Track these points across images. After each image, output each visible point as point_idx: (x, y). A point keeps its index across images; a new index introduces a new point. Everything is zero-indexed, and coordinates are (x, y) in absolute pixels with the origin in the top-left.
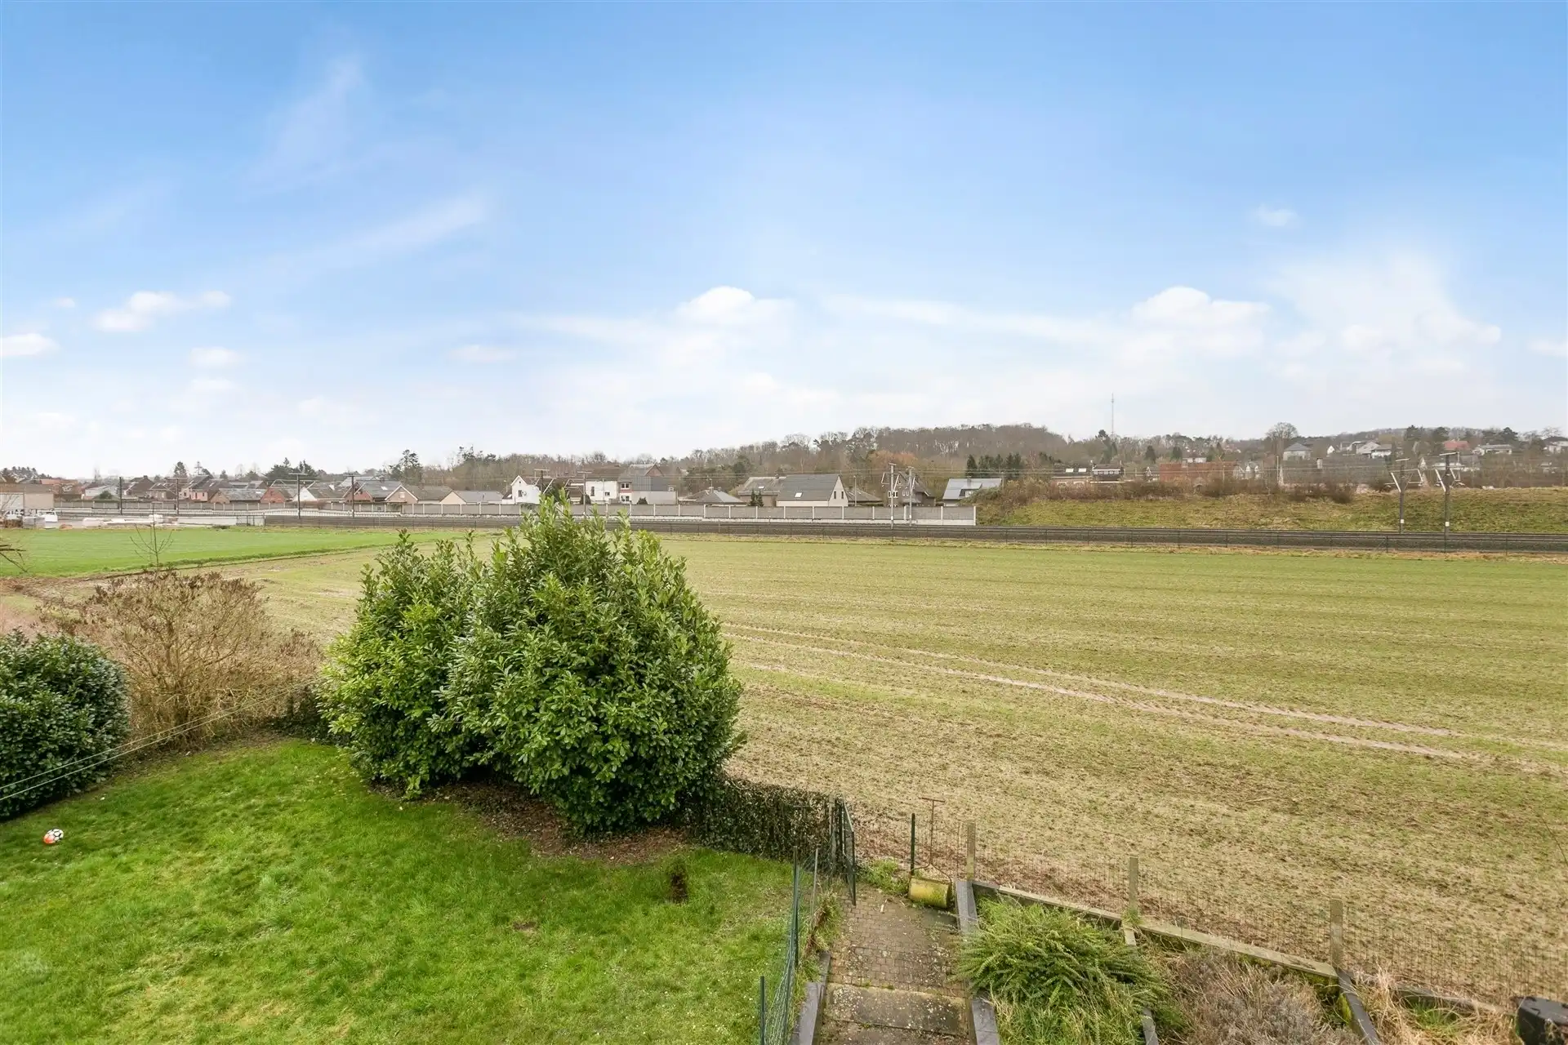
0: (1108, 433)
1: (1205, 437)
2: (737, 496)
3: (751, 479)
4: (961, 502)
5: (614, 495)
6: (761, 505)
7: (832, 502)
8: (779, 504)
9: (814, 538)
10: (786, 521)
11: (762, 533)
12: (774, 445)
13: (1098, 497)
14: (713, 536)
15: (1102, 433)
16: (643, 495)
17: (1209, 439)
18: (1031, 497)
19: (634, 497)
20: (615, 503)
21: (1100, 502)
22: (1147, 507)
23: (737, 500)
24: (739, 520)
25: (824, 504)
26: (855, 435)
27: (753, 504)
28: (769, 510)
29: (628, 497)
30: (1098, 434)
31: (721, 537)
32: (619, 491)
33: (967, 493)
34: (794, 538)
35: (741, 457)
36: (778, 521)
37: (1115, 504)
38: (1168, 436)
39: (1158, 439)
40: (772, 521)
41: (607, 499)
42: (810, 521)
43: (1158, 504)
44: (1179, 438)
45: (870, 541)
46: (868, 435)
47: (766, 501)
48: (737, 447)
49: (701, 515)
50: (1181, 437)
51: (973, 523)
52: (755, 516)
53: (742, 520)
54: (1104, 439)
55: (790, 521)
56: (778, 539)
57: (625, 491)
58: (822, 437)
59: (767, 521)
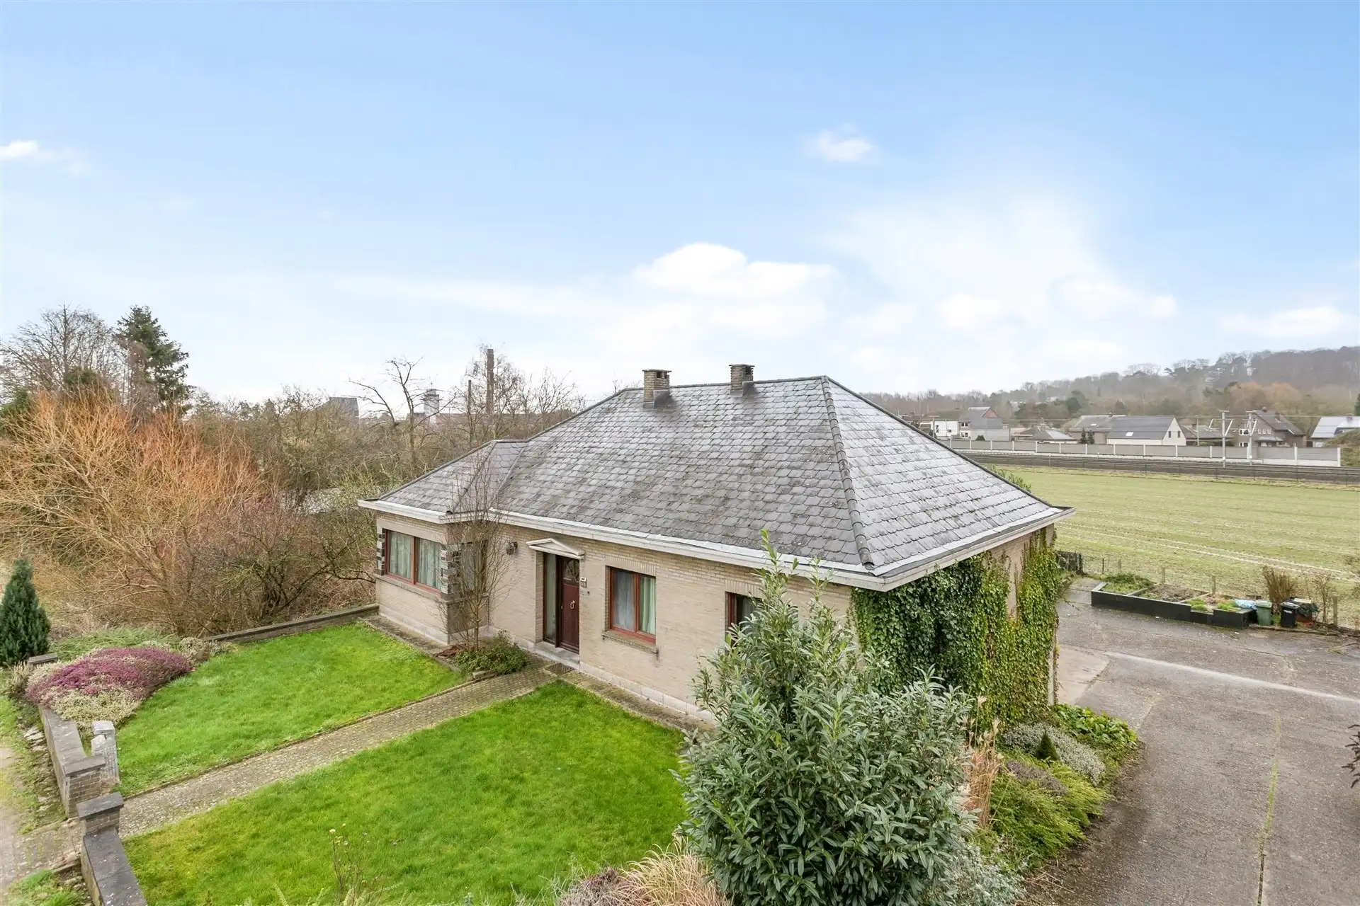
2: (1067, 432)
3: (1083, 417)
4: (1330, 443)
5: (955, 433)
6: (1092, 442)
7: (1167, 441)
8: (1110, 441)
9: (1137, 474)
10: (1116, 457)
11: (1088, 467)
12: (1115, 375)
14: (1043, 469)
16: (981, 433)
19: (973, 434)
20: (956, 438)
23: (1067, 437)
24: (1068, 455)
25: (1158, 442)
26: (1220, 360)
27: (1083, 441)
28: (1101, 447)
29: (966, 434)
31: (1051, 469)
32: (960, 429)
33: (1344, 432)
34: (1118, 473)
35: (1075, 392)
36: (1108, 456)
40: (1101, 456)
41: (949, 435)
42: (1141, 457)
45: (1193, 478)
46: (1239, 361)
47: (1098, 438)
48: (1072, 378)
49: (1034, 450)
51: (1337, 464)
52: (1086, 452)
53: (1072, 455)
55: (1120, 457)
56: (1103, 473)
57: (964, 429)
58: (1175, 365)
59: (1096, 456)
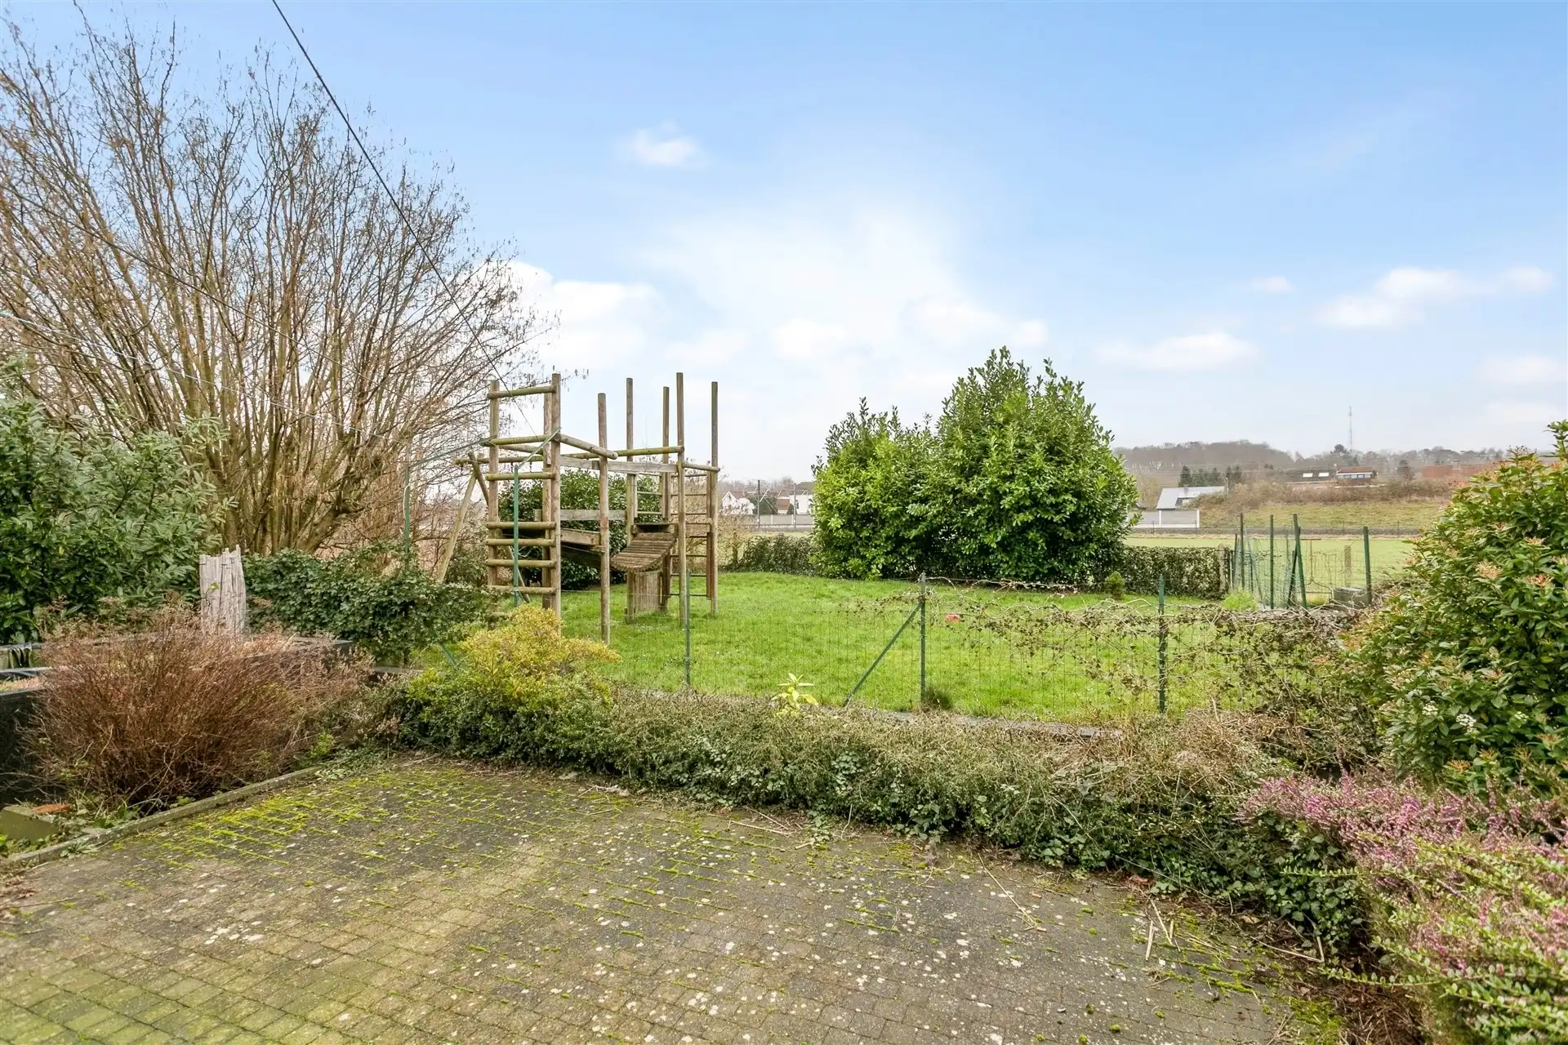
0: (1347, 447)
1: (1477, 449)
4: (1179, 509)
13: (1345, 499)
15: (1339, 448)
17: (1483, 453)
18: (1263, 500)
21: (1349, 505)
22: (1410, 509)
30: (1333, 449)
33: (1184, 502)
37: (1370, 506)
38: (1426, 450)
39: (1413, 454)
43: (1424, 505)
44: (1440, 453)
50: (1443, 451)
51: (1197, 526)
54: (1342, 454)
